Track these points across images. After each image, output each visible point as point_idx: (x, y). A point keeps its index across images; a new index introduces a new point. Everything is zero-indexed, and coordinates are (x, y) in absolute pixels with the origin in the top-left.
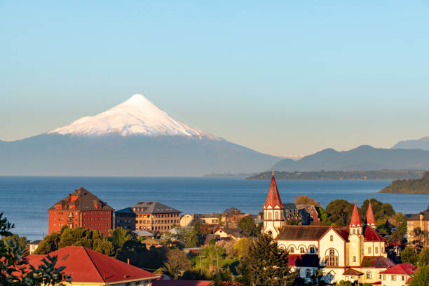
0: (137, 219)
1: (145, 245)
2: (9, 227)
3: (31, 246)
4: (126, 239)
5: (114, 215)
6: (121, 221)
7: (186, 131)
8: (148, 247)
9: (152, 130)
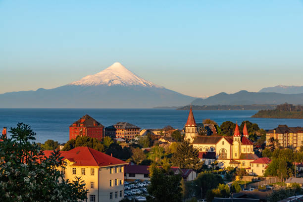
0: (117, 132)
1: (121, 146)
3: (60, 146)
4: (111, 143)
5: (104, 129)
6: (108, 133)
7: (144, 83)
8: (123, 147)
9: (124, 82)
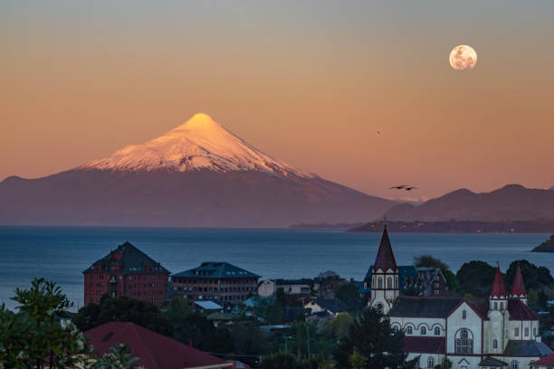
0: (201, 285)
1: (211, 320)
2: (67, 305)
4: (187, 312)
5: (170, 279)
6: (180, 289)
8: (216, 323)
9: (219, 163)
